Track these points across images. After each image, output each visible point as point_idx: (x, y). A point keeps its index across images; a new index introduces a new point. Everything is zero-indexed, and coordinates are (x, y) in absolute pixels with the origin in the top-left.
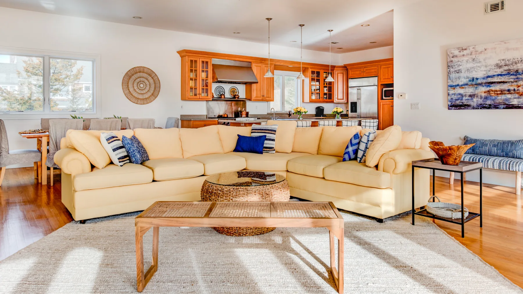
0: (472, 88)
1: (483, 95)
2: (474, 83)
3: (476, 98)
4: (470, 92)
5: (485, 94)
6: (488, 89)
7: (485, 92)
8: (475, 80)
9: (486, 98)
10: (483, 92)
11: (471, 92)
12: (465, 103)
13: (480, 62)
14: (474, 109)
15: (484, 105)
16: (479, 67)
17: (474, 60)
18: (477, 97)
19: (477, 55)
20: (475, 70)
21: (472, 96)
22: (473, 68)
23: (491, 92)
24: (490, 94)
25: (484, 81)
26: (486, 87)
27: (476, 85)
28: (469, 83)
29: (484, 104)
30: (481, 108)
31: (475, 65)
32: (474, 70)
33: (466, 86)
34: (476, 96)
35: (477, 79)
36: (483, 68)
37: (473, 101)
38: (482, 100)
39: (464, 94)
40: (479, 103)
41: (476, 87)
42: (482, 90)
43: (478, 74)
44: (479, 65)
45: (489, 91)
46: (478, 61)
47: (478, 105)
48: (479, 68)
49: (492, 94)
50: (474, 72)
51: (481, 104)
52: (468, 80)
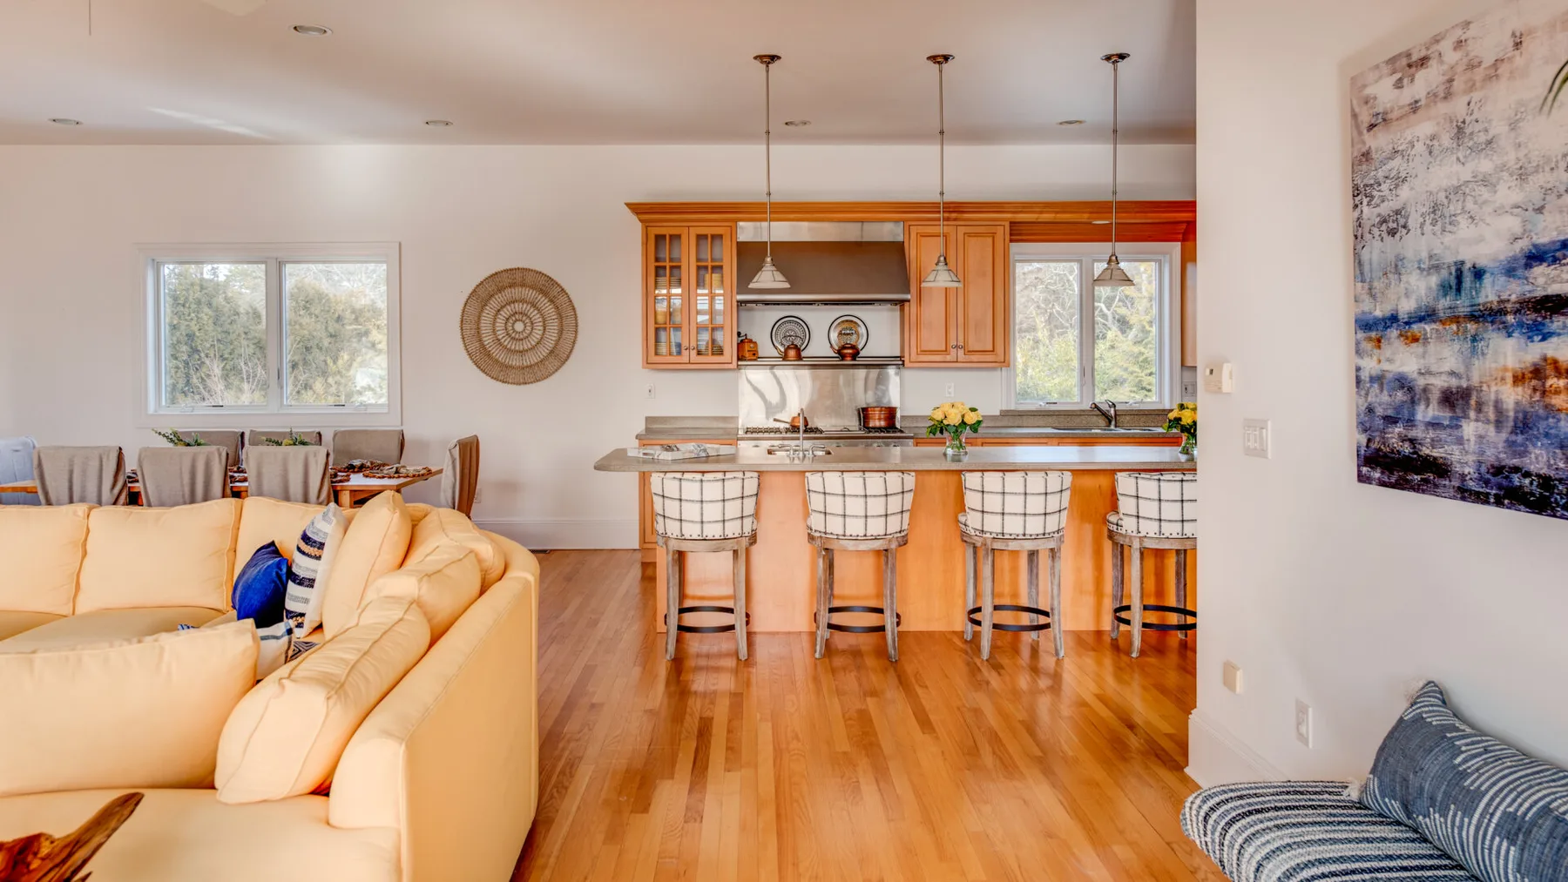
0: (1456, 346)
1: (1512, 396)
2: (1463, 305)
3: (1472, 414)
4: (1446, 367)
5: (1520, 389)
6: (1535, 351)
7: (1518, 379)
8: (1468, 280)
9: (1524, 424)
10: (1510, 380)
11: (1452, 373)
12: (1425, 451)
13: (1489, 142)
14: (1463, 499)
15: (1516, 479)
16: (1485, 181)
17: (1460, 132)
18: (1479, 408)
19: (1476, 96)
20: (1470, 205)
21: (1455, 399)
22: (1457, 189)
23: (1552, 382)
24: (1544, 393)
25: (1514, 291)
26: (1523, 340)
27: (1473, 317)
28: (1444, 304)
29: (1516, 469)
30: (1499, 502)
31: (1465, 173)
32: (1464, 211)
33: (1428, 328)
34: (1473, 402)
35: (1478, 274)
36: (1508, 193)
37: (1460, 441)
38: (1504, 436)
39: (1421, 382)
40: (1491, 456)
41: (1474, 339)
42: (1502, 362)
43: (1481, 239)
44: (1485, 165)
45: (1537, 372)
46: (1482, 138)
47: (1483, 469)
48: (1485, 193)
49: (1557, 392)
50: (1463, 221)
51: (1498, 470)
52: (1434, 280)
